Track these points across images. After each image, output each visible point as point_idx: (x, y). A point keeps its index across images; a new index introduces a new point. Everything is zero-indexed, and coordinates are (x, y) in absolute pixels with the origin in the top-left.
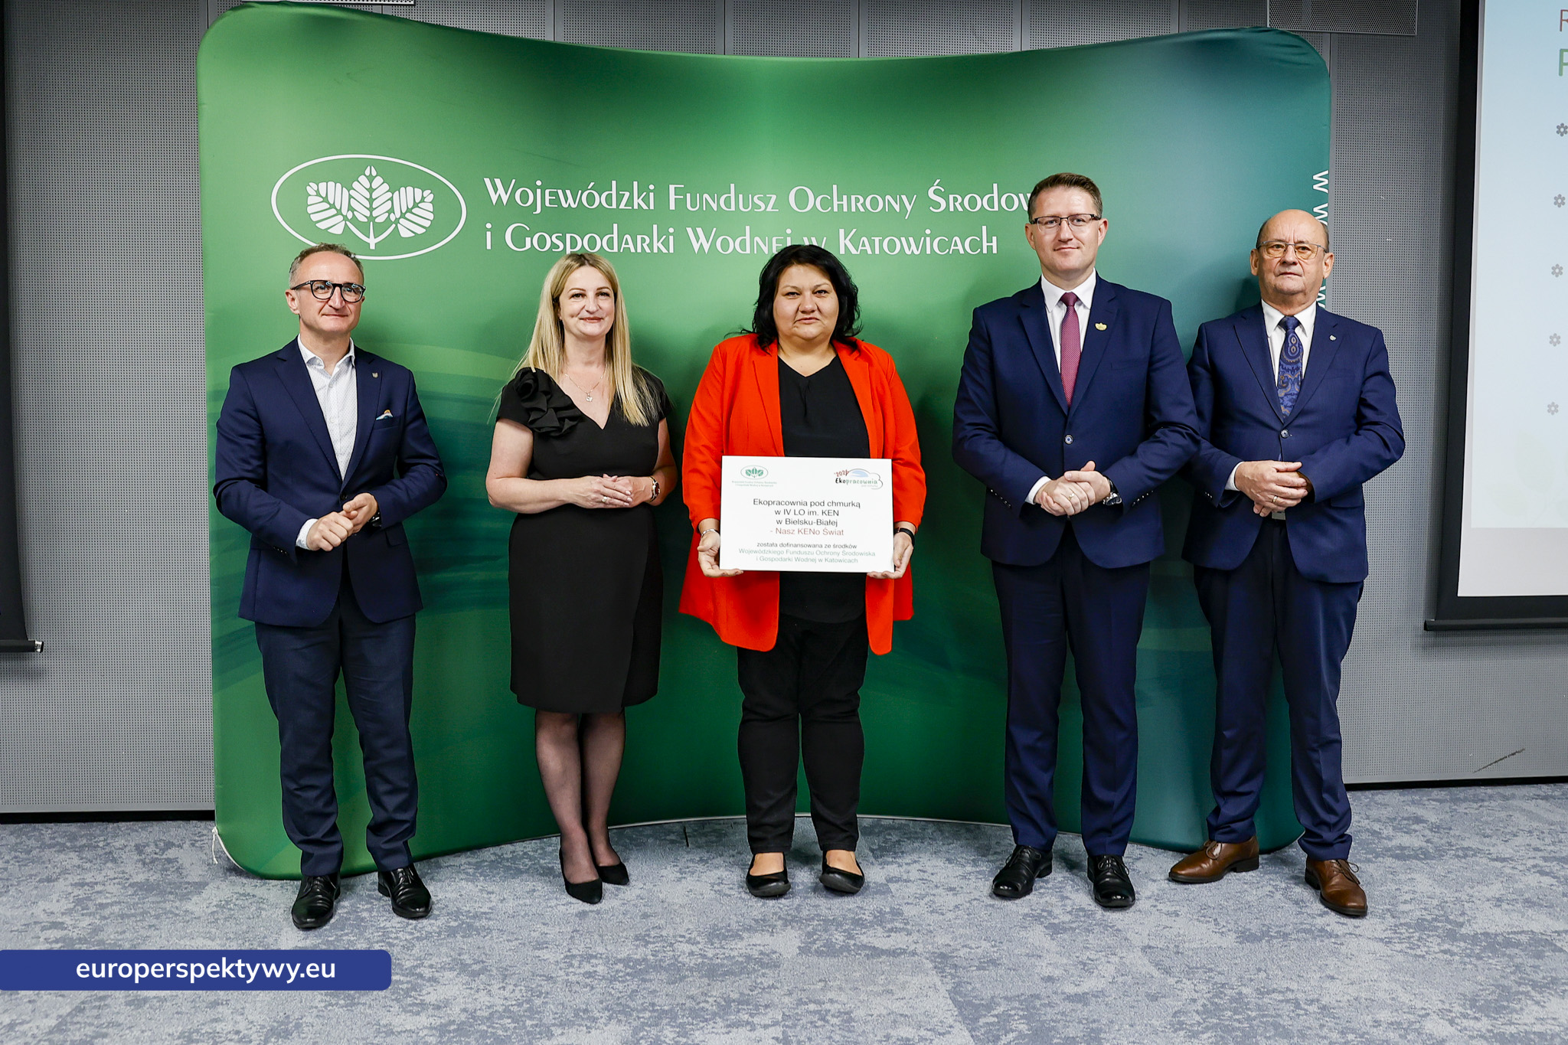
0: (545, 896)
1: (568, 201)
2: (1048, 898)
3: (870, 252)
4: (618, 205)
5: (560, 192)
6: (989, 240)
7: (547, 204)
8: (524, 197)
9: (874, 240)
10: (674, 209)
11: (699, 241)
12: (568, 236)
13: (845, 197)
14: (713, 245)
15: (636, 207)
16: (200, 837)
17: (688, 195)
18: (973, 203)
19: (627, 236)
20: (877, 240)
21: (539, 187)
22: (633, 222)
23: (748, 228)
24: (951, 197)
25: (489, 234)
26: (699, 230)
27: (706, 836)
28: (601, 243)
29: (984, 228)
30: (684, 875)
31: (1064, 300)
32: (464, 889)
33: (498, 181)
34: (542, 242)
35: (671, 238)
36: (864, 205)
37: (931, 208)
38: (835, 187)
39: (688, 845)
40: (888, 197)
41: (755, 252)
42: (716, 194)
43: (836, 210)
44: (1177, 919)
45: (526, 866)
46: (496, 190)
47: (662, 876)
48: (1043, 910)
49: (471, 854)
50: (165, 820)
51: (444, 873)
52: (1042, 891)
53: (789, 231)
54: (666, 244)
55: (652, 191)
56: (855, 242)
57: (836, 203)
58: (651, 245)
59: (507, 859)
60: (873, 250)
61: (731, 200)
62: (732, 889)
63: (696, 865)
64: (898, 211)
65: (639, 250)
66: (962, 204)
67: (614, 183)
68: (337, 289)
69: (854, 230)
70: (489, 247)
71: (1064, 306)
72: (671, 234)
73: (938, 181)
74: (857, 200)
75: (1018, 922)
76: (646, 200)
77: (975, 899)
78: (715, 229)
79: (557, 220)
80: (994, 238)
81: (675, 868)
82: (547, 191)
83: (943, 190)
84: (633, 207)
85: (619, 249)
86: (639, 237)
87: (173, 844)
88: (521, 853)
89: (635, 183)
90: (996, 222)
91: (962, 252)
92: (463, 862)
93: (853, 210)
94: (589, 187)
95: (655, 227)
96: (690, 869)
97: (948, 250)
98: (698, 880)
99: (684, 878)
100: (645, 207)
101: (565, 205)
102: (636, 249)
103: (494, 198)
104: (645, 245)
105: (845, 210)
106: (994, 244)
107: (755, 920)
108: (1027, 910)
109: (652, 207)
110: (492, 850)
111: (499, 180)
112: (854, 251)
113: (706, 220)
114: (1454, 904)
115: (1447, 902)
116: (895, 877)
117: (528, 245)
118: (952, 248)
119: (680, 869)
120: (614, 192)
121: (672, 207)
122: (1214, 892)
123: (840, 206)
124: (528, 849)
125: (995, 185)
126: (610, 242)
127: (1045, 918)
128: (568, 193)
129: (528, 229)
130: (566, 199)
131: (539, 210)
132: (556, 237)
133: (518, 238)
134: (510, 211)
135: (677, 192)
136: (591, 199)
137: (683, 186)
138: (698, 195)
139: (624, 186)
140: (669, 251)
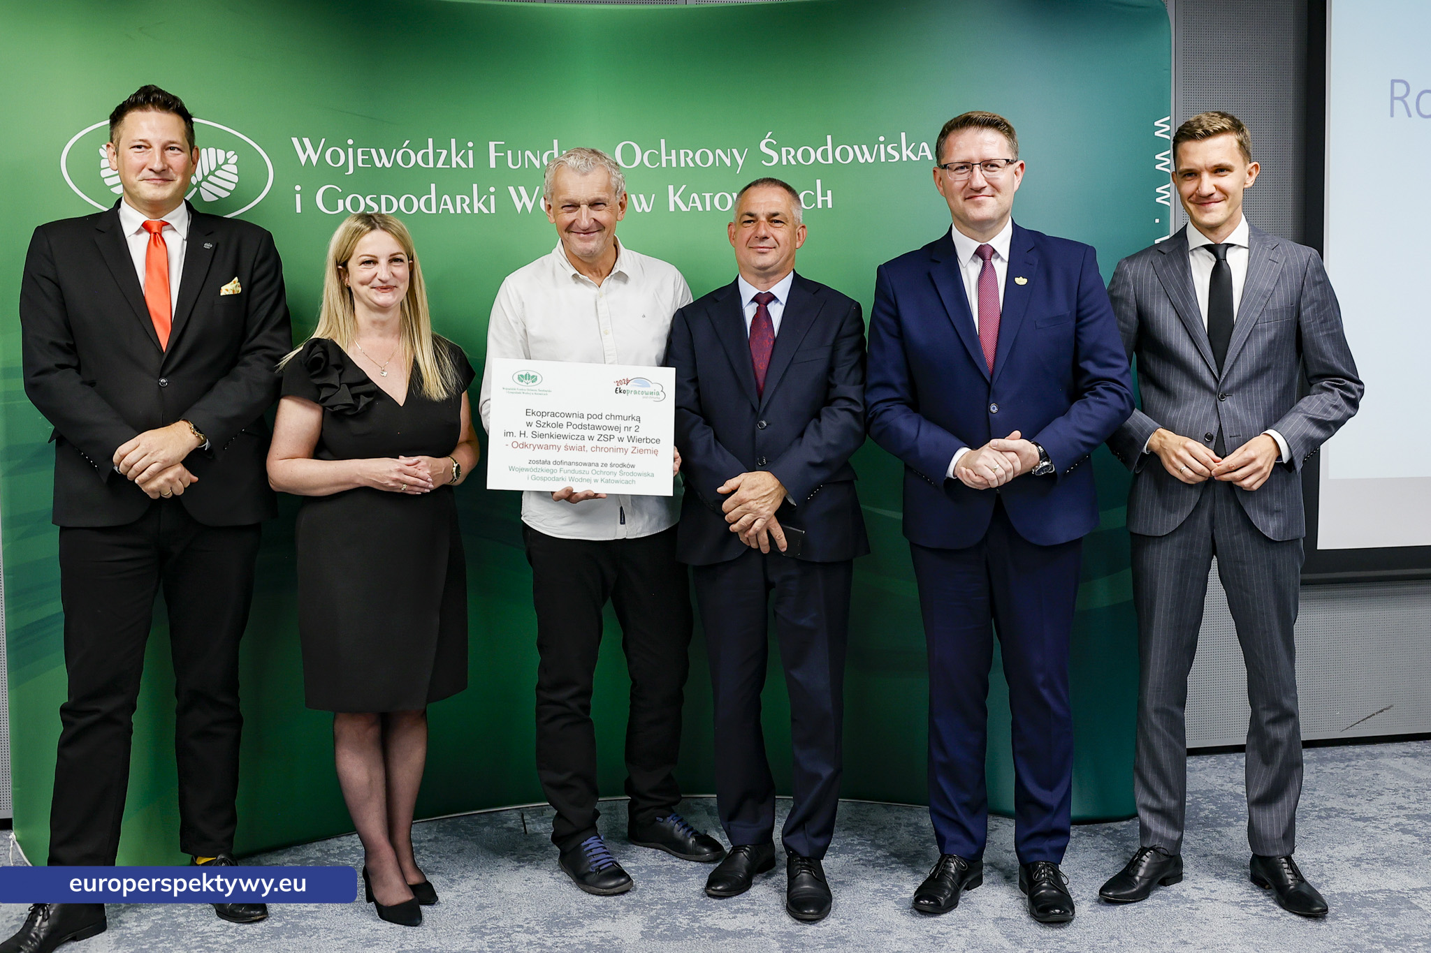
1: (382, 161)
3: (700, 209)
4: (436, 162)
5: (373, 151)
6: (824, 194)
7: (360, 164)
8: (335, 157)
9: (705, 196)
10: (495, 167)
11: (522, 200)
12: (383, 197)
13: (673, 152)
15: (454, 166)
17: (509, 153)
18: (806, 155)
19: (446, 197)
20: (708, 196)
21: (350, 146)
22: (452, 181)
24: (784, 150)
25: (298, 196)
26: (522, 189)
27: (545, 823)
28: (419, 204)
29: (818, 182)
30: (522, 864)
31: (979, 253)
33: (306, 141)
34: (355, 203)
35: (492, 197)
36: (693, 159)
37: (763, 162)
38: (663, 141)
40: (718, 151)
42: (539, 149)
43: (664, 165)
45: (354, 861)
46: (304, 150)
47: (499, 866)
49: (295, 850)
52: (893, 866)
54: (487, 204)
55: (470, 148)
56: (685, 198)
57: (664, 158)
58: (471, 206)
59: (334, 855)
60: (704, 206)
63: (535, 853)
64: (729, 165)
65: (459, 211)
66: (795, 157)
67: (430, 140)
69: (684, 186)
70: (299, 210)
71: (980, 261)
72: (492, 194)
73: (770, 133)
74: (686, 155)
75: (868, 898)
76: (466, 160)
79: (370, 180)
80: (829, 193)
82: (360, 151)
83: (775, 143)
84: (451, 166)
85: (438, 209)
86: (458, 198)
88: (349, 848)
89: (453, 141)
90: (832, 174)
92: (286, 859)
93: (683, 164)
94: (404, 146)
95: (475, 186)
96: (528, 857)
99: (522, 866)
100: (464, 166)
101: (379, 165)
102: (455, 210)
103: (303, 159)
104: (465, 206)
105: (674, 165)
106: (829, 198)
108: (877, 887)
109: (471, 166)
110: (318, 845)
111: (308, 139)
112: (684, 208)
113: (529, 178)
114: (1314, 865)
115: (1306, 864)
117: (341, 208)
119: (519, 858)
120: (430, 150)
121: (493, 165)
122: (1070, 860)
123: (669, 162)
124: (356, 844)
125: (829, 137)
126: (428, 204)
128: (382, 151)
129: (340, 191)
130: (380, 158)
131: (351, 171)
132: (370, 199)
133: (330, 200)
134: (320, 172)
135: (497, 149)
136: (406, 158)
137: (503, 143)
138: (519, 152)
139: (441, 144)
140: (490, 211)
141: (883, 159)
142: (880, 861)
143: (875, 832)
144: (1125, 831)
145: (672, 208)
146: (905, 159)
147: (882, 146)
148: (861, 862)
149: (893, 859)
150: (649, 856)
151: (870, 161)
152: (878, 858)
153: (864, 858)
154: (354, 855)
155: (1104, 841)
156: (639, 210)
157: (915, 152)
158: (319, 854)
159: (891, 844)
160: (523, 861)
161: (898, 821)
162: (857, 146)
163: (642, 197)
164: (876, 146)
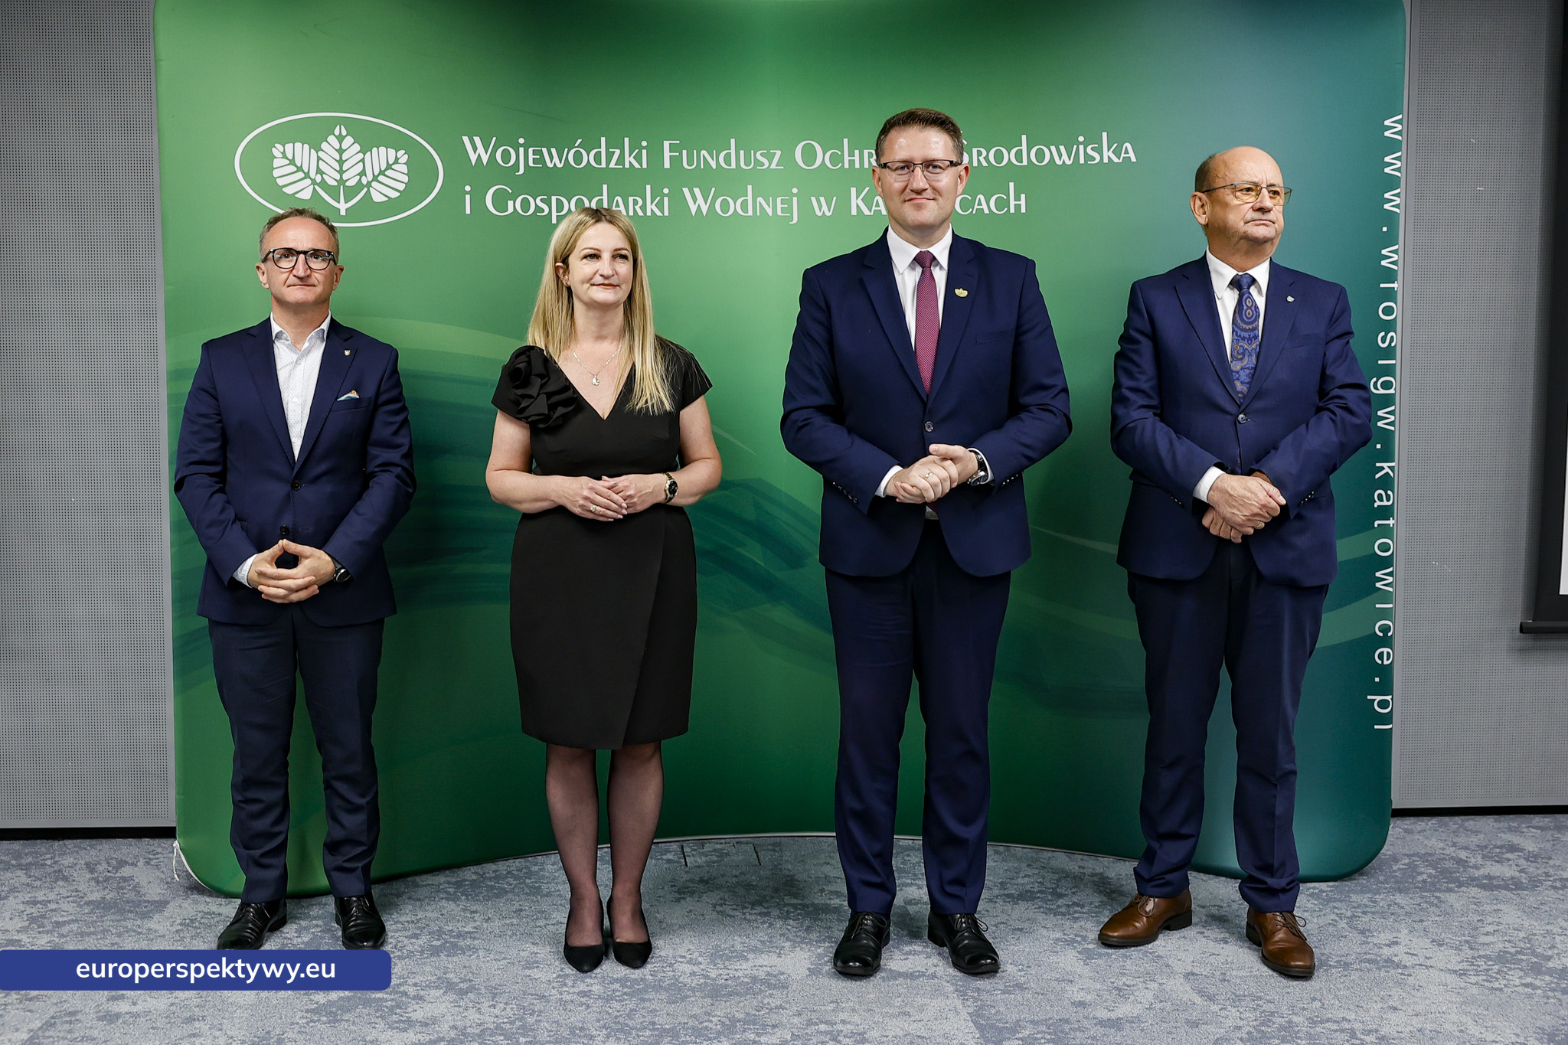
0: (533, 916)
1: (553, 160)
2: (1082, 923)
4: (608, 162)
5: (545, 150)
6: (1018, 199)
7: (531, 164)
8: (506, 156)
10: (669, 167)
11: (696, 202)
12: (554, 198)
13: (857, 152)
14: (712, 207)
15: (627, 166)
16: (154, 855)
17: (685, 152)
18: (999, 156)
19: (618, 198)
21: (521, 145)
22: (626, 182)
23: (750, 187)
24: (975, 151)
25: (468, 197)
26: (697, 191)
27: (706, 856)
29: (1012, 185)
30: (682, 896)
31: (919, 259)
32: (444, 908)
33: (477, 140)
34: (525, 205)
35: (666, 199)
38: (846, 141)
39: (686, 865)
41: (758, 214)
42: (716, 147)
43: (846, 166)
44: (1225, 946)
45: (511, 885)
46: (475, 149)
47: (659, 897)
48: (1076, 935)
50: (115, 837)
51: (422, 892)
52: (1077, 915)
53: (795, 190)
54: (660, 206)
55: (644, 148)
56: (868, 202)
57: (847, 158)
58: (644, 208)
59: (490, 879)
61: (731, 157)
62: (734, 909)
63: (697, 885)
65: (631, 213)
66: (987, 159)
67: (603, 140)
68: (302, 256)
70: (468, 211)
71: (919, 269)
72: (666, 195)
75: (1048, 947)
76: (638, 158)
77: (1003, 923)
78: (713, 189)
79: (542, 181)
80: (1023, 196)
81: (673, 889)
82: (531, 150)
84: (624, 166)
86: (631, 199)
87: (126, 863)
88: (505, 872)
89: (627, 140)
90: (1026, 177)
91: (986, 211)
92: (442, 880)
94: (576, 145)
95: (648, 187)
96: (690, 889)
97: (971, 210)
98: (698, 901)
99: (683, 898)
100: (637, 166)
101: (550, 165)
102: (627, 212)
103: (473, 158)
104: (637, 208)
105: (857, 166)
106: (1023, 202)
107: (761, 941)
108: (1058, 935)
109: (645, 166)
110: (473, 869)
111: (478, 138)
112: (866, 212)
113: (705, 179)
116: (914, 899)
117: (510, 210)
118: (976, 207)
120: (603, 150)
121: (667, 165)
123: (852, 162)
125: (1024, 137)
127: (1079, 943)
128: (553, 150)
129: (510, 191)
130: (551, 158)
131: (522, 171)
132: (541, 200)
133: (500, 201)
134: (491, 173)
135: (672, 148)
136: (578, 157)
137: (678, 142)
138: (695, 151)
139: (615, 143)
140: (663, 214)
141: (1082, 161)
142: (1063, 910)
143: (1057, 880)
144: (1332, 891)
145: (854, 212)
146: (1106, 160)
147: (1081, 147)
148: (1042, 910)
149: (1076, 908)
150: (815, 893)
151: (1068, 162)
152: (1059, 906)
153: (1044, 906)
154: (510, 879)
155: (1308, 901)
156: (819, 214)
157: (1117, 153)
158: (474, 877)
159: (1074, 893)
160: (684, 893)
161: (1081, 870)
162: (1054, 147)
163: (822, 199)
164: (1075, 146)
